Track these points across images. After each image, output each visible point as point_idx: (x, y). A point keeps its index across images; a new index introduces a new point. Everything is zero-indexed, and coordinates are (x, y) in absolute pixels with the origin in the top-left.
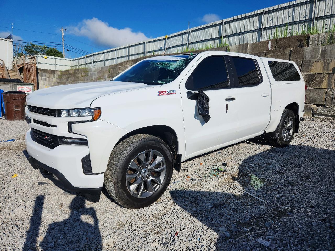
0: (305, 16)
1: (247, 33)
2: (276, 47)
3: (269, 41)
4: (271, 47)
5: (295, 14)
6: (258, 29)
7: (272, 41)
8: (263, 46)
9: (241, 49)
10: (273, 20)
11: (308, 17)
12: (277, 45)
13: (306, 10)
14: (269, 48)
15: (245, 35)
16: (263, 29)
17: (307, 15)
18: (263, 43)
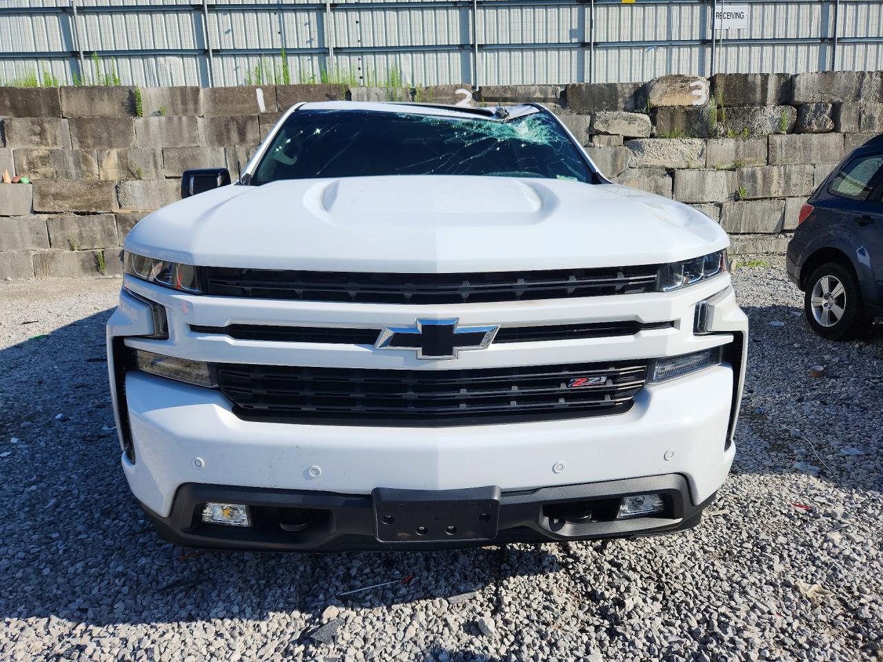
0: (309, 39)
1: (164, 55)
2: (279, 106)
3: (256, 87)
4: (267, 106)
5: (286, 30)
6: (195, 50)
7: (265, 89)
8: (244, 101)
9: (179, 102)
10: (235, 33)
11: (317, 43)
12: (280, 103)
13: (309, 24)
14: (263, 108)
15: (161, 59)
16: (211, 51)
17: (312, 37)
18: (242, 93)
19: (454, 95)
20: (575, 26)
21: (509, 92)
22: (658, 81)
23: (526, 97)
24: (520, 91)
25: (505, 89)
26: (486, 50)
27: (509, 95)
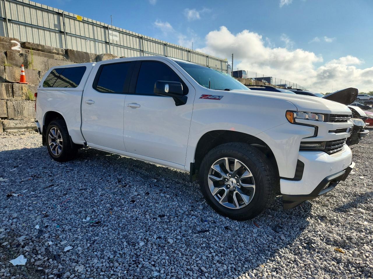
19: (10, 43)
20: (56, 23)
21: (40, 47)
22: (104, 55)
23: (50, 50)
24: (46, 48)
25: (38, 45)
26: (12, 23)
27: (40, 48)
